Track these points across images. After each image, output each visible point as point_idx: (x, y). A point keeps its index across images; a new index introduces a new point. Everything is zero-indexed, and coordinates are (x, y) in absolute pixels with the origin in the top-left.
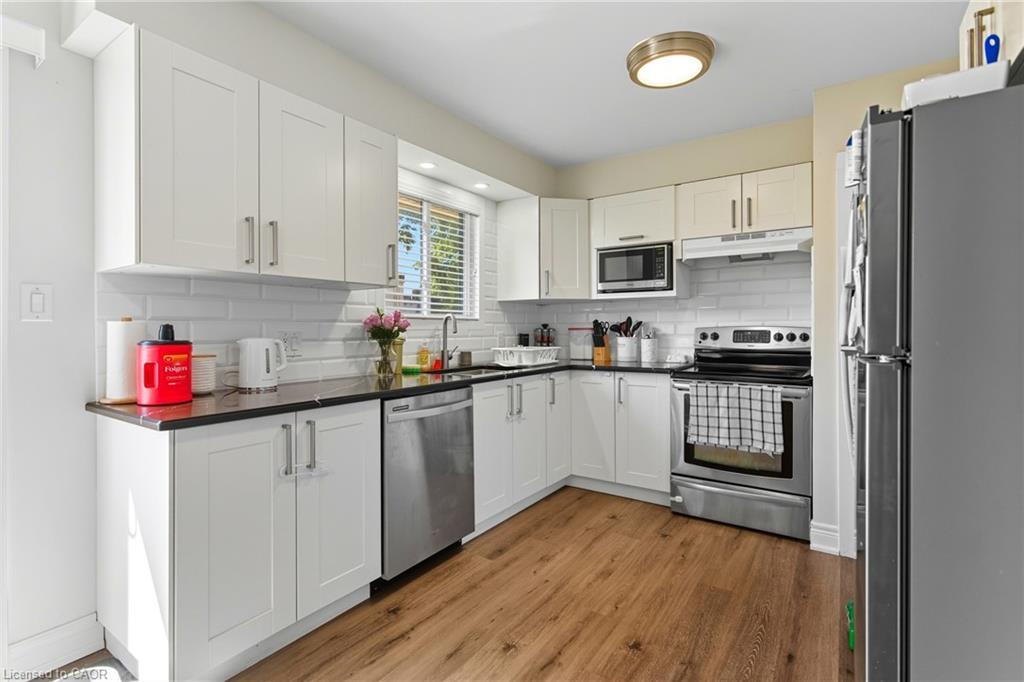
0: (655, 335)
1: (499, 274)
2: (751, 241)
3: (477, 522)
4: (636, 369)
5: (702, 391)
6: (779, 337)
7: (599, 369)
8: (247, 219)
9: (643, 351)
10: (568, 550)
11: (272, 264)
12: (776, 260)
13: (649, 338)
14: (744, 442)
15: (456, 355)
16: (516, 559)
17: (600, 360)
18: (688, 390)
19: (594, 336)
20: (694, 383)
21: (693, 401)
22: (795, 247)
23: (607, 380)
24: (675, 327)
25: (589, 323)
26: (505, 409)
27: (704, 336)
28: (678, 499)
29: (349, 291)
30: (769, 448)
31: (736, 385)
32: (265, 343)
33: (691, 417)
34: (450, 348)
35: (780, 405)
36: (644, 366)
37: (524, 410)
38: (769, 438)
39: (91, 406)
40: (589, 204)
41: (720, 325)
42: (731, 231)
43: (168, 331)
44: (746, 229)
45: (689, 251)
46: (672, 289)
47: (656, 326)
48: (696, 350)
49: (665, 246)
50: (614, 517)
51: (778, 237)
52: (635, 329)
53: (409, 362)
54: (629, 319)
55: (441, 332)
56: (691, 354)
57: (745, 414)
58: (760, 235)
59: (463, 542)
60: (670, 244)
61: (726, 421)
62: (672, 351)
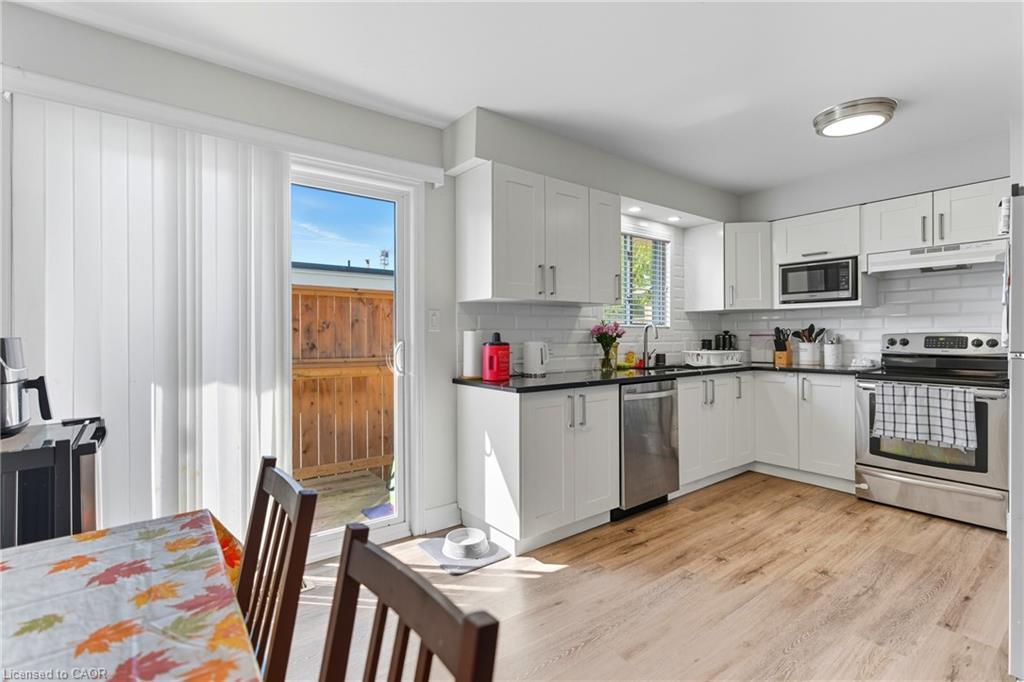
0: (839, 341)
1: (686, 290)
2: (943, 253)
3: (681, 484)
4: (821, 370)
5: (888, 390)
6: (978, 343)
7: (781, 370)
8: (540, 266)
9: (826, 354)
10: (758, 513)
11: (552, 294)
12: (973, 270)
13: (832, 343)
14: (934, 438)
15: (653, 356)
16: (715, 513)
17: (781, 363)
18: (873, 389)
19: (775, 341)
20: (881, 383)
21: (879, 399)
22: (993, 259)
23: (791, 381)
24: (861, 334)
25: (770, 330)
26: (701, 399)
27: (892, 342)
28: (864, 486)
29: (580, 307)
30: (961, 444)
31: (925, 386)
32: (540, 344)
33: (877, 414)
34: (650, 350)
35: (973, 405)
36: (827, 368)
37: (716, 401)
38: (961, 435)
39: (455, 381)
40: (771, 226)
41: (910, 331)
42: (920, 245)
43: (497, 336)
44: (938, 243)
45: (874, 264)
46: (857, 299)
47: (841, 333)
48: (883, 355)
49: (850, 261)
50: (798, 496)
51: (974, 248)
52: (818, 334)
53: (621, 360)
54: (812, 326)
55: (643, 338)
56: (878, 358)
57: (934, 412)
58: (956, 247)
59: (669, 499)
60: (855, 259)
61: (914, 417)
62: (856, 355)
